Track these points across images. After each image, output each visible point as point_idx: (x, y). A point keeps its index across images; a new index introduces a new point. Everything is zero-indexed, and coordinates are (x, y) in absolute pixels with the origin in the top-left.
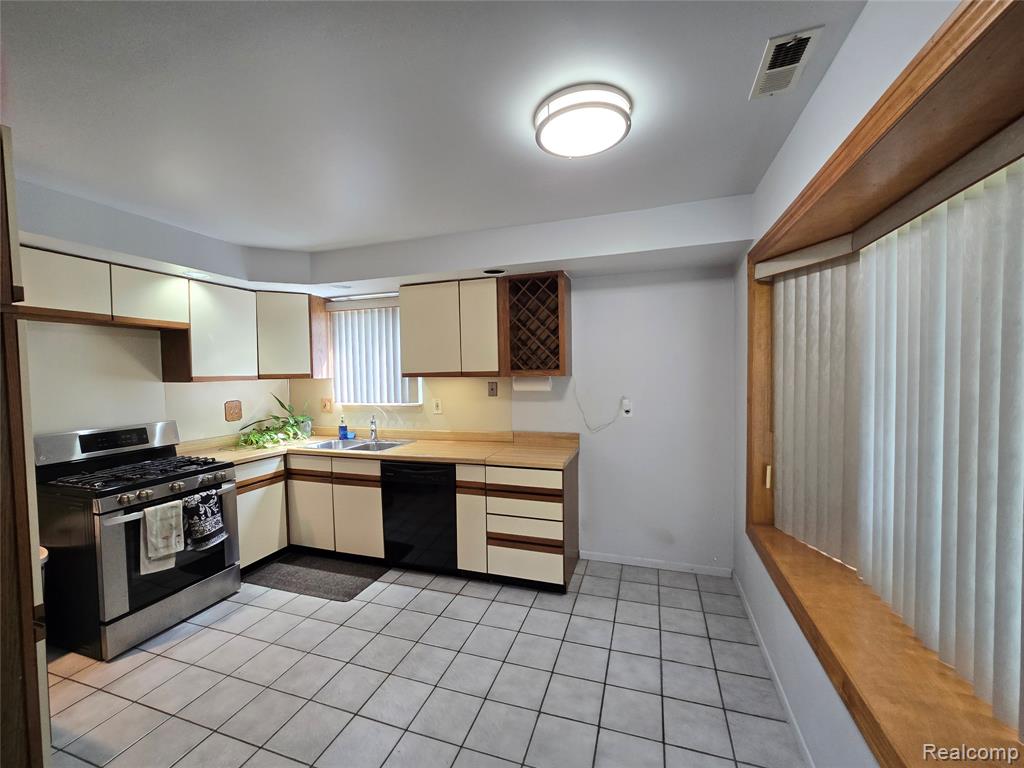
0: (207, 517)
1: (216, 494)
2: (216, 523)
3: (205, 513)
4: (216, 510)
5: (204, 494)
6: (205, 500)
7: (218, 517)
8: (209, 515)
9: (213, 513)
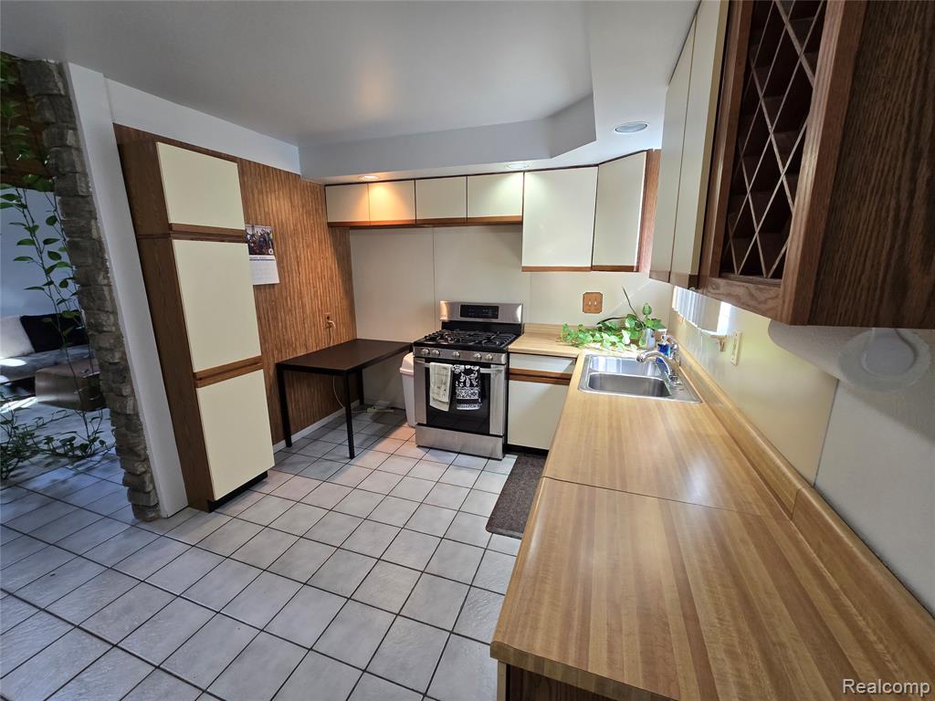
0: (465, 385)
1: (478, 371)
2: (472, 394)
3: (465, 382)
4: (475, 384)
5: (468, 367)
6: (468, 372)
7: (476, 390)
8: (468, 385)
9: (472, 385)
